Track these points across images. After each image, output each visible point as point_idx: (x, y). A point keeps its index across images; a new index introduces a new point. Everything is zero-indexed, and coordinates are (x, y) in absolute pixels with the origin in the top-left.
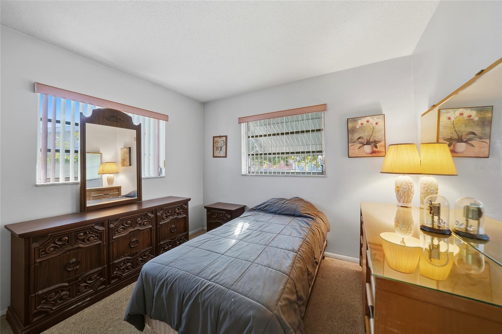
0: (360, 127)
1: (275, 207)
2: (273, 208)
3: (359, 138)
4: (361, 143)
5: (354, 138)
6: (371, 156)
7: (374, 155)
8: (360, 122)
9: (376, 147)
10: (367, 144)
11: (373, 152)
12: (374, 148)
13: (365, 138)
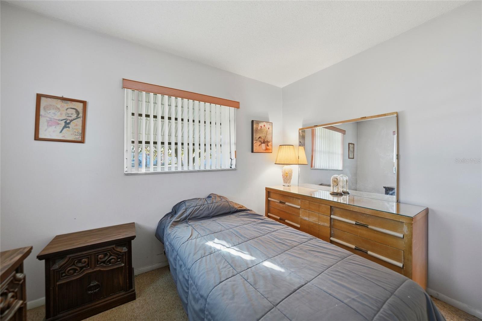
0: (260, 129)
1: (205, 210)
2: (204, 212)
3: (259, 138)
4: (260, 141)
5: (257, 137)
6: (265, 152)
7: (267, 151)
8: (260, 125)
9: (268, 146)
10: (263, 143)
11: (267, 149)
12: (267, 146)
13: (263, 138)
